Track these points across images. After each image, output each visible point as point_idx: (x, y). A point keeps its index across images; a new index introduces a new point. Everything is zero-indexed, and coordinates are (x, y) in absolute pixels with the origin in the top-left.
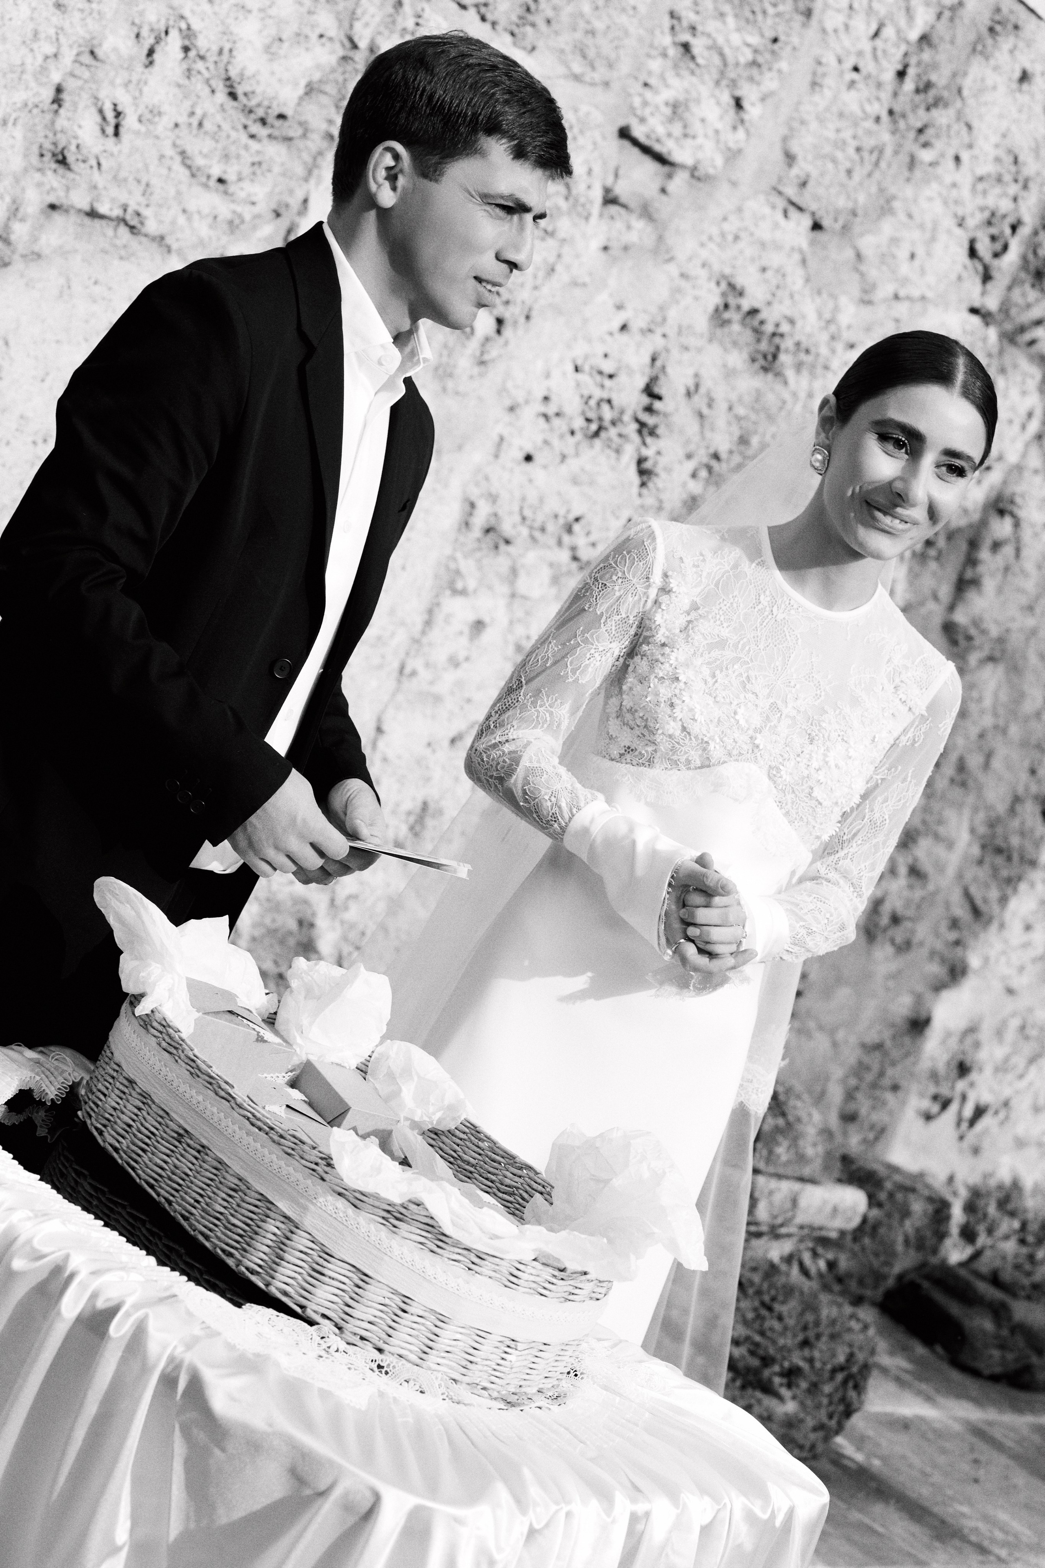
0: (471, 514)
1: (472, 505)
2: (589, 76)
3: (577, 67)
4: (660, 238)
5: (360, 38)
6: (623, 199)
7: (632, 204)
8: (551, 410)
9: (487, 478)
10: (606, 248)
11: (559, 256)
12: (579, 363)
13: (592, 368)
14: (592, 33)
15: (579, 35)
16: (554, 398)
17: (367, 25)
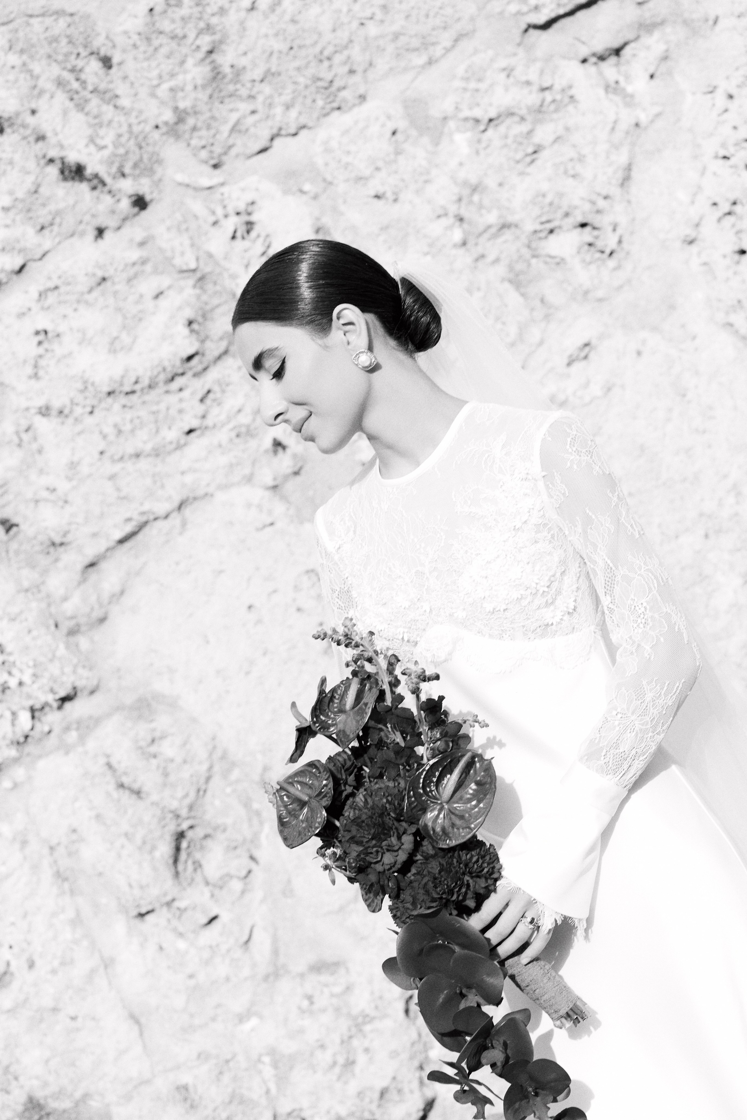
0: (737, 332)
1: (731, 325)
2: (438, 51)
3: (420, 60)
4: (686, 23)
5: (187, 264)
6: (616, 45)
7: (630, 36)
8: (726, 207)
9: (720, 300)
10: (652, 76)
11: (574, 146)
12: (722, 153)
13: (736, 145)
14: (396, 36)
15: (390, 48)
16: (717, 200)
17: (183, 254)
